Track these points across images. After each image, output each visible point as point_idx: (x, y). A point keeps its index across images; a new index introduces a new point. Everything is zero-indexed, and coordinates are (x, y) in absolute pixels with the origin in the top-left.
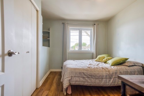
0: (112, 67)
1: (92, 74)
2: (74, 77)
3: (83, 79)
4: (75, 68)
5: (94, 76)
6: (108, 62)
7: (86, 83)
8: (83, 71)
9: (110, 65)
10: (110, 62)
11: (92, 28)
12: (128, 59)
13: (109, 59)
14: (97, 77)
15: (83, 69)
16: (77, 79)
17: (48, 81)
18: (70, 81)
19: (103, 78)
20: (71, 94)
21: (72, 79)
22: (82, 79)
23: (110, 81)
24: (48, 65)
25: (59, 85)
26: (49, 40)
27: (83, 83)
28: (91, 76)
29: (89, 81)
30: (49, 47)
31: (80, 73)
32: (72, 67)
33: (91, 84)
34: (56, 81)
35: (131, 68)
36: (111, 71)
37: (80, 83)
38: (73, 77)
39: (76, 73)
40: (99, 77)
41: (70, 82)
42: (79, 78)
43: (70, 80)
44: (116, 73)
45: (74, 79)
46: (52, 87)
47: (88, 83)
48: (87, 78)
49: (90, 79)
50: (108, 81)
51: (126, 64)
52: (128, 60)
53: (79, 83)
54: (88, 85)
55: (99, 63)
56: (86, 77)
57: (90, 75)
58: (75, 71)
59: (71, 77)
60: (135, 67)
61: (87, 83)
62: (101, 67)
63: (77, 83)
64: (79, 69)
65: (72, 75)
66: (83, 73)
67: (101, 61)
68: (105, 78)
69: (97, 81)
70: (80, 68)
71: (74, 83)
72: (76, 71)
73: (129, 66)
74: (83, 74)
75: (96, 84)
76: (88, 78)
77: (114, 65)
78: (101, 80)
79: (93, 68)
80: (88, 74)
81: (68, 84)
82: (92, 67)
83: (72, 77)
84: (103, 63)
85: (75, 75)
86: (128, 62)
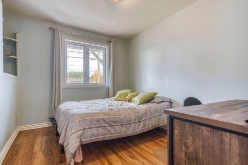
0: (141, 106)
1: (117, 119)
2: (88, 128)
3: (104, 129)
4: (89, 114)
5: (119, 122)
6: (133, 99)
7: (107, 136)
8: (102, 117)
9: (138, 104)
10: (137, 99)
11: (107, 47)
12: (157, 93)
13: (134, 96)
14: (123, 122)
15: (103, 113)
16: (94, 131)
17: (17, 152)
18: (82, 137)
19: (131, 124)
20: (82, 162)
21: (85, 133)
22: (101, 130)
23: (139, 126)
24: (14, 117)
25: (52, 154)
26: (16, 59)
27: (103, 136)
28: (115, 122)
29: (112, 131)
30: (16, 75)
31: (98, 120)
32: (82, 112)
33: (115, 135)
34: (41, 148)
35: (161, 104)
36: (140, 112)
37: (99, 137)
38: (86, 129)
39: (91, 122)
40: (126, 122)
41: (81, 139)
42: (98, 130)
43: (80, 136)
44: (146, 114)
45: (89, 132)
46: (36, 160)
47: (111, 135)
48: (109, 128)
49: (113, 129)
50: (137, 126)
51: (155, 100)
52: (157, 95)
53: (97, 137)
54: (111, 138)
55: (121, 102)
56: (108, 126)
57: (113, 122)
58: (88, 118)
59: (82, 130)
60: (164, 103)
61: (109, 136)
62: (127, 107)
63: (94, 139)
64: (95, 114)
65: (84, 126)
66: (103, 119)
67: (123, 99)
68: (133, 123)
69: (124, 129)
70: (97, 111)
71: (89, 139)
72: (91, 118)
73: (159, 103)
74: (102, 121)
75: (123, 134)
76: (110, 126)
77: (142, 104)
78: (129, 126)
79: (116, 110)
80: (111, 119)
81: (78, 143)
82: (114, 109)
83: (84, 129)
84: (127, 103)
85: (90, 125)
86: (157, 97)
